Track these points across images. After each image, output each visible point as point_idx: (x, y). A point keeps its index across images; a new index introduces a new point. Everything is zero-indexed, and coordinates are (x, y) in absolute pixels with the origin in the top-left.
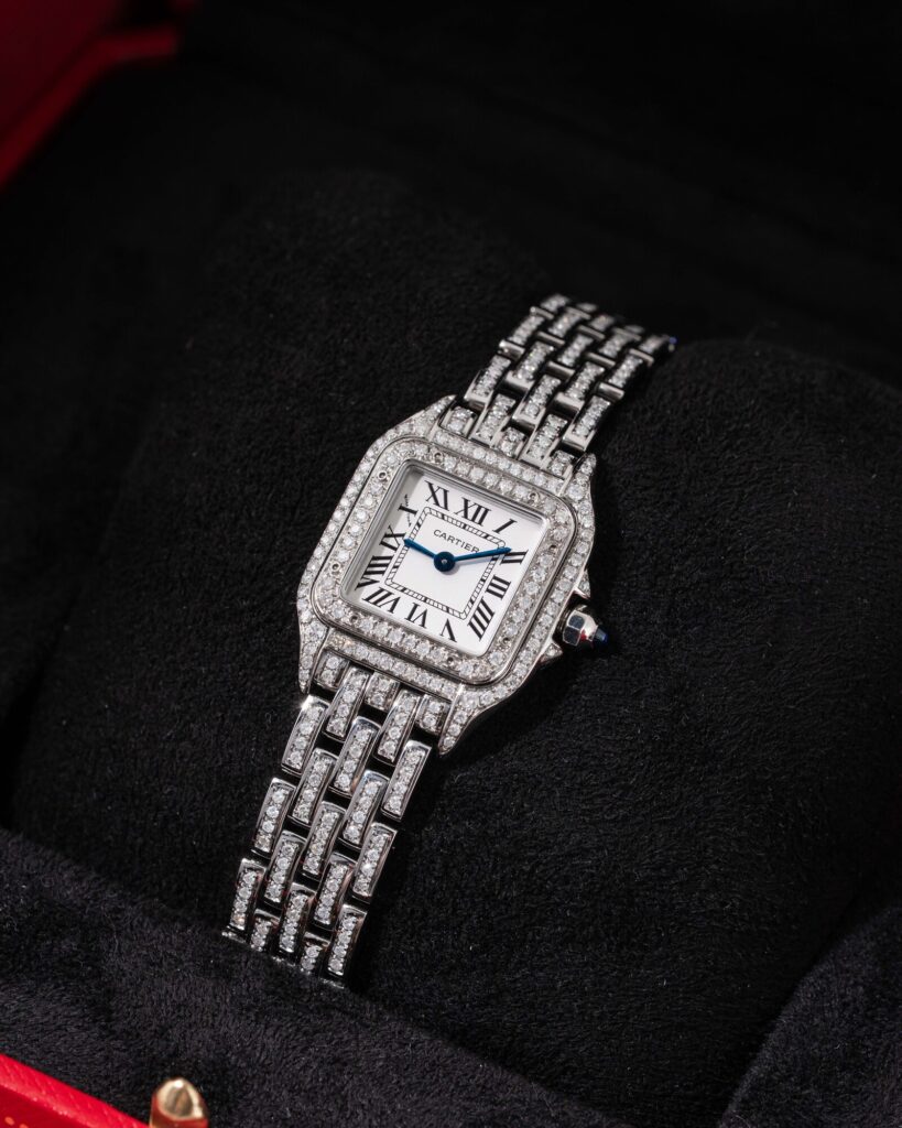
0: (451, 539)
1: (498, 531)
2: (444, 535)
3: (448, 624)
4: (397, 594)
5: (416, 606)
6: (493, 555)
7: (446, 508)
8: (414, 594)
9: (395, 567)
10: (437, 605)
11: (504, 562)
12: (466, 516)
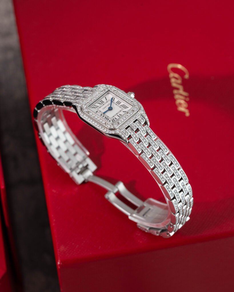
0: (105, 107)
1: (107, 100)
2: (104, 108)
3: (124, 112)
4: (114, 118)
5: (118, 115)
6: (112, 102)
7: (98, 106)
8: (115, 115)
9: (108, 117)
10: (119, 112)
11: (114, 100)
12: (101, 104)
